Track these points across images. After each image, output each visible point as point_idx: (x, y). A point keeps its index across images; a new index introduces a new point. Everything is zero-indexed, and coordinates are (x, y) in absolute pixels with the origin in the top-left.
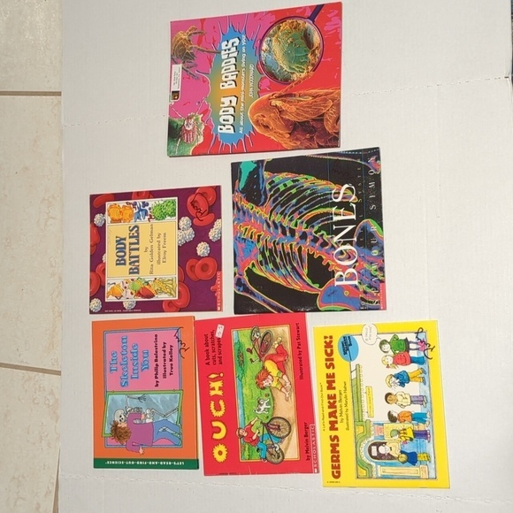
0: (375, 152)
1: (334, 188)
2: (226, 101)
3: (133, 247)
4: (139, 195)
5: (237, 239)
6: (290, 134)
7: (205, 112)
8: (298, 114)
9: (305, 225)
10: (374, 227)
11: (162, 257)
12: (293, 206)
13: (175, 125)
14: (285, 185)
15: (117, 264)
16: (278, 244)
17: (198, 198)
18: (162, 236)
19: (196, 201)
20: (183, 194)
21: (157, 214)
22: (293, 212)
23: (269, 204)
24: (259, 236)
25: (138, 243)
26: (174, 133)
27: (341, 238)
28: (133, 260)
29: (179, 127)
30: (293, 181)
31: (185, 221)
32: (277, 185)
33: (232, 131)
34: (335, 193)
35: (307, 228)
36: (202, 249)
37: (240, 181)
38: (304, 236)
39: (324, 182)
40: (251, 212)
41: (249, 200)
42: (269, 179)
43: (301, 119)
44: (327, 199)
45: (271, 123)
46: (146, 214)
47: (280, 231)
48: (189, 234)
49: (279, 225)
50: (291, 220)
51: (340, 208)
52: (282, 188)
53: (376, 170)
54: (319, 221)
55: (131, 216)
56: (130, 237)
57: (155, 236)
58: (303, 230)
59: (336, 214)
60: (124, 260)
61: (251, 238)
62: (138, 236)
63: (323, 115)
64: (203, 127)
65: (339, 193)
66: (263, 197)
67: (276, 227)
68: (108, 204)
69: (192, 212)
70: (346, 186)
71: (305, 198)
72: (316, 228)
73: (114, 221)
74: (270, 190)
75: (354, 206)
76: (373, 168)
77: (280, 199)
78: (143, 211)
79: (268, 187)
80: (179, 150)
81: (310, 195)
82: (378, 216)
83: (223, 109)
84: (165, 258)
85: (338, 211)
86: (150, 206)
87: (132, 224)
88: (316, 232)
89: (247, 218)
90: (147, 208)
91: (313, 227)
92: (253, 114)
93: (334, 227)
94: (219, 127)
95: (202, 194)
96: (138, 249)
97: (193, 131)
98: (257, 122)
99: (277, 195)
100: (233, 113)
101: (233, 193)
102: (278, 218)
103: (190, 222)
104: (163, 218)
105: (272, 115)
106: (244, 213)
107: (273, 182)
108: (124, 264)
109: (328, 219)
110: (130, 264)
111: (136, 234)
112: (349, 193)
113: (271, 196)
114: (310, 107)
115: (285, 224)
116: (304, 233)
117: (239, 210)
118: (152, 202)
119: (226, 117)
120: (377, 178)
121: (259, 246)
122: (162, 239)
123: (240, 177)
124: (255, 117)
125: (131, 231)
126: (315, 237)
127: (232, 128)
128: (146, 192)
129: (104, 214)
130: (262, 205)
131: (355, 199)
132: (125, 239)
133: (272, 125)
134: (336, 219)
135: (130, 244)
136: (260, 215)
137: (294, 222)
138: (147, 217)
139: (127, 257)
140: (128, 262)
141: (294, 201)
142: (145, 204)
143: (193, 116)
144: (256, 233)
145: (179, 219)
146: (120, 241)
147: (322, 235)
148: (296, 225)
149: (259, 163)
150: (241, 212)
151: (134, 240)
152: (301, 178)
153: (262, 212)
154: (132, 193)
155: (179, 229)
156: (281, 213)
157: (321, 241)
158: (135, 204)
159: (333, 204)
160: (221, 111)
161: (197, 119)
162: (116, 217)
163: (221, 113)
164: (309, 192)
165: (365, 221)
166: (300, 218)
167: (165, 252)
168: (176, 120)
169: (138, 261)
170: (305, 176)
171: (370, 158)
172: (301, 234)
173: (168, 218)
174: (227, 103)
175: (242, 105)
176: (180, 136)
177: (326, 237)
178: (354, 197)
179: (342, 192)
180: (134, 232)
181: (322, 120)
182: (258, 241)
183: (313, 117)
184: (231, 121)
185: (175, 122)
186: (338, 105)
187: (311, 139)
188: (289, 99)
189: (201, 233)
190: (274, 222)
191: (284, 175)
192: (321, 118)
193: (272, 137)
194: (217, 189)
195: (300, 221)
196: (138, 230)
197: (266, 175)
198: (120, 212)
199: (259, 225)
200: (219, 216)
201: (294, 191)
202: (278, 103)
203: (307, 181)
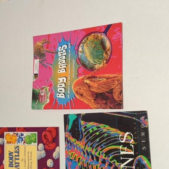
0: (144, 114)
1: (121, 134)
2: (61, 79)
3: (17, 157)
4: (19, 129)
5: (68, 159)
6: (94, 100)
7: (50, 85)
8: (98, 88)
9: (104, 155)
10: (145, 161)
11: (30, 165)
12: (98, 142)
13: (36, 92)
14: (93, 130)
15: (9, 166)
16: (89, 165)
17: (47, 133)
18: (30, 153)
19: (46, 135)
20: (40, 130)
21: (28, 141)
22: (97, 146)
23: (84, 140)
24: (79, 159)
25: (18, 156)
26: (35, 97)
27: (126, 165)
28: (17, 165)
29: (38, 93)
30: (98, 127)
31: (41, 145)
32: (88, 129)
33: (64, 97)
34: (121, 137)
35: (105, 157)
36: (50, 163)
37: (68, 125)
38: (104, 162)
39: (115, 130)
40: (75, 144)
41: (73, 137)
42: (84, 125)
43: (100, 91)
44: (116, 140)
45: (84, 93)
46: (22, 140)
47: (90, 157)
48: (43, 154)
49: (90, 153)
50: (96, 151)
51: (124, 146)
52: (91, 131)
53: (145, 125)
54: (112, 153)
55: (15, 140)
56: (15, 152)
57: (27, 153)
58: (103, 158)
59: (122, 150)
60: (13, 164)
61: (75, 159)
62: (18, 152)
63: (112, 90)
64: (49, 94)
65: (123, 137)
66: (81, 136)
67: (88, 154)
68: (5, 133)
69: (45, 141)
70: (127, 133)
71: (104, 138)
72: (111, 157)
73: (8, 142)
74: (85, 132)
75: (133, 146)
76: (144, 124)
77: (90, 138)
78: (21, 139)
79: (83, 130)
80: (37, 107)
81: (107, 137)
82: (147, 154)
83: (60, 84)
84: (31, 166)
85: (123, 148)
86: (24, 136)
87: (16, 145)
88: (111, 160)
89: (72, 148)
90: (23, 137)
91: (109, 156)
92: (75, 87)
93: (121, 158)
94: (58, 94)
95: (49, 131)
96: (18, 159)
97: (44, 96)
98: (77, 92)
99: (88, 135)
100: (64, 86)
101: (65, 132)
102: (89, 149)
103: (43, 147)
104: (31, 143)
105: (85, 88)
106: (71, 144)
107: (86, 127)
108: (12, 166)
109: (117, 153)
110: (15, 167)
111: (18, 151)
112: (129, 138)
113: (85, 135)
114: (105, 85)
115: (93, 153)
116: (104, 160)
117: (68, 142)
118: (25, 134)
119: (61, 89)
120: (146, 130)
121: (79, 164)
122: (30, 155)
123: (69, 123)
124: (76, 89)
125: (16, 148)
126: (110, 163)
127: (64, 95)
128: (23, 128)
129: (3, 138)
130: (81, 140)
131: (133, 142)
132: (12, 153)
133: (85, 94)
134: (122, 153)
135: (15, 156)
136: (80, 146)
137: (98, 153)
138: (23, 142)
139: (14, 163)
140: (14, 166)
141: (98, 140)
142: (22, 135)
143: (44, 88)
144: (77, 157)
145: (38, 144)
146: (11, 154)
147: (114, 162)
148: (99, 154)
149: (78, 115)
150: (69, 143)
151: (17, 154)
152: (102, 126)
153: (80, 144)
154: (16, 128)
155: (38, 150)
156: (91, 146)
157: (114, 166)
158: (17, 134)
159: (120, 144)
160: (58, 85)
161: (46, 90)
162: (9, 141)
163: (58, 86)
164: (106, 135)
165: (140, 156)
166: (101, 150)
167: (31, 162)
168: (36, 89)
169: (19, 166)
170: (104, 125)
171: (141, 117)
172: (102, 160)
173: (33, 143)
174: (61, 81)
175: (69, 82)
176: (38, 99)
177: (117, 164)
178: (132, 140)
179: (125, 136)
180: (17, 149)
181: (112, 93)
182: (79, 162)
183: (107, 90)
184: (63, 91)
185: (35, 91)
186: (121, 84)
187: (106, 103)
188: (94, 79)
189: (49, 153)
190: (87, 151)
191: (92, 123)
192: (111, 92)
193: (85, 101)
194: (57, 129)
195: (101, 152)
196: (18, 149)
197: (82, 123)
198: (11, 138)
199: (79, 152)
200: (58, 145)
201: (97, 133)
202: (88, 81)
203: (105, 128)
